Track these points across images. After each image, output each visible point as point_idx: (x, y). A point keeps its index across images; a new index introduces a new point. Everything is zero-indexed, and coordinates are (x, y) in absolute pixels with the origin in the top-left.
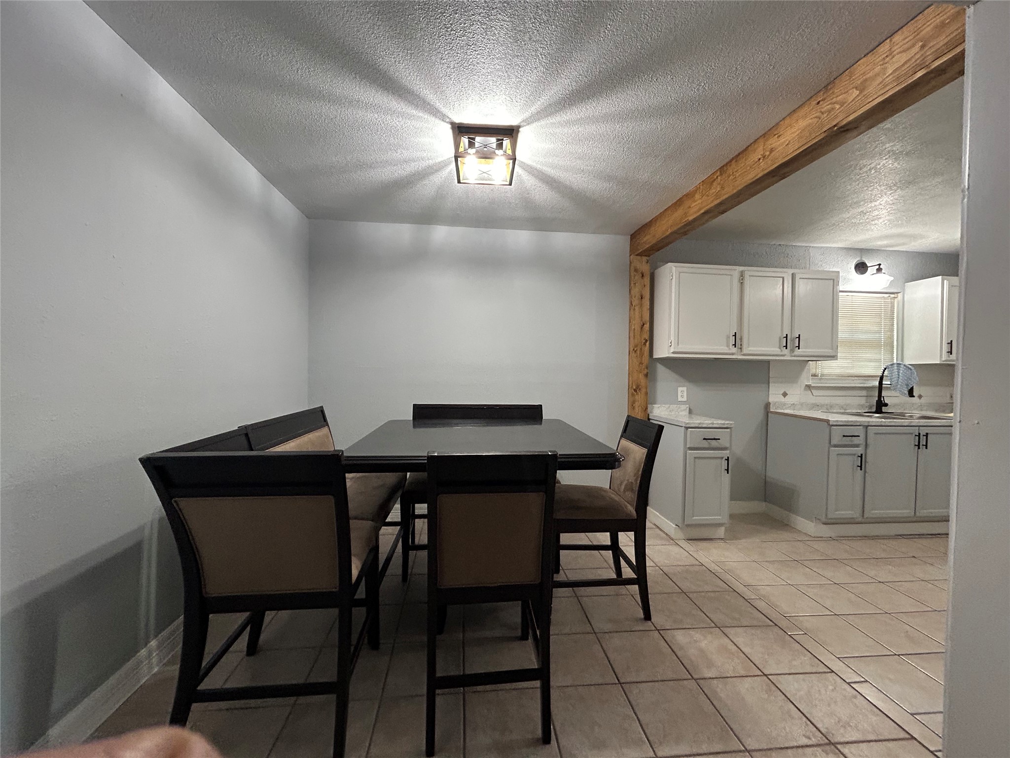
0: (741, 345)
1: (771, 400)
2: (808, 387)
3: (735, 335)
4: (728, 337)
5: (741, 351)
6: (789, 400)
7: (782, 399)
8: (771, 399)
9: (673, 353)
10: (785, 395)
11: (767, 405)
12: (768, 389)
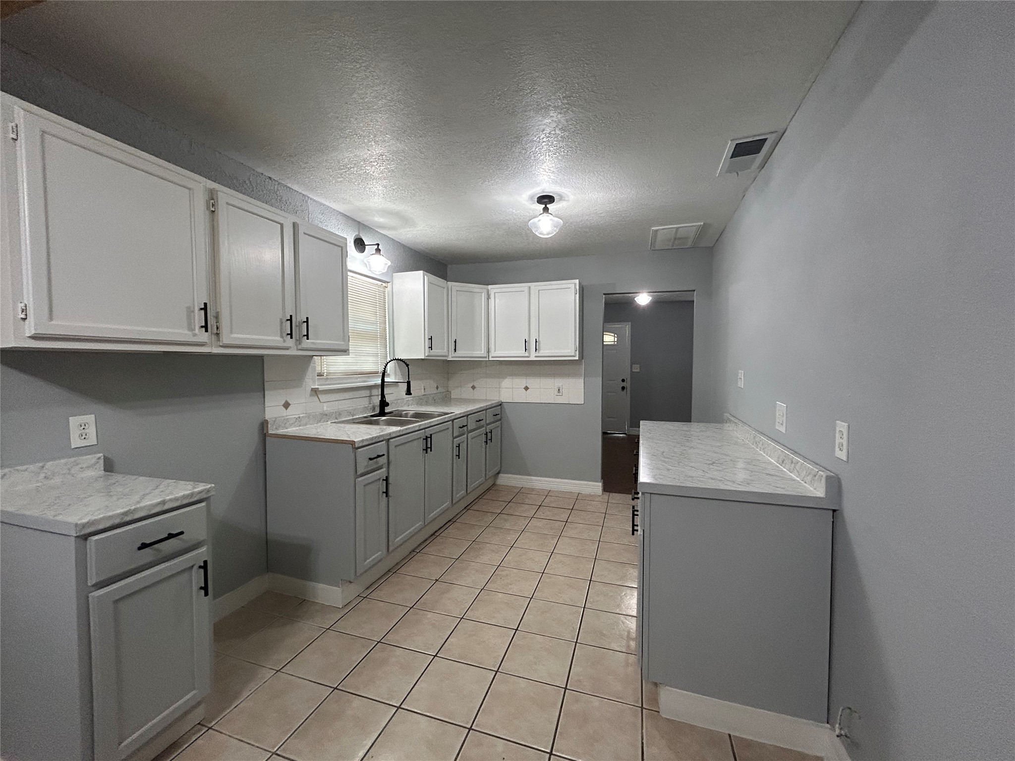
0: (217, 328)
1: (268, 416)
2: (315, 392)
3: (205, 309)
4: (190, 311)
5: (218, 340)
6: (292, 412)
7: (284, 412)
8: (269, 414)
9: (34, 337)
10: (287, 405)
11: (264, 424)
12: (263, 400)
